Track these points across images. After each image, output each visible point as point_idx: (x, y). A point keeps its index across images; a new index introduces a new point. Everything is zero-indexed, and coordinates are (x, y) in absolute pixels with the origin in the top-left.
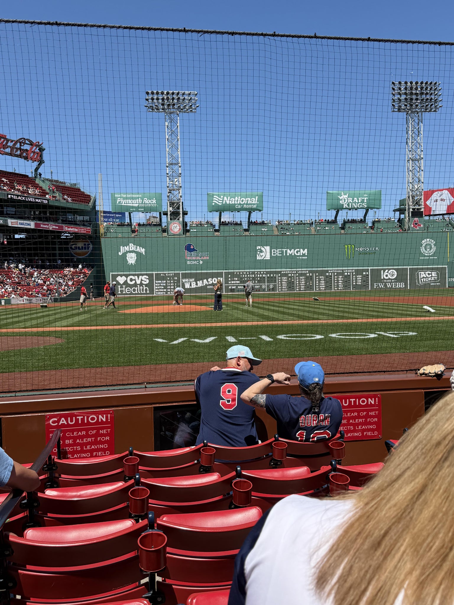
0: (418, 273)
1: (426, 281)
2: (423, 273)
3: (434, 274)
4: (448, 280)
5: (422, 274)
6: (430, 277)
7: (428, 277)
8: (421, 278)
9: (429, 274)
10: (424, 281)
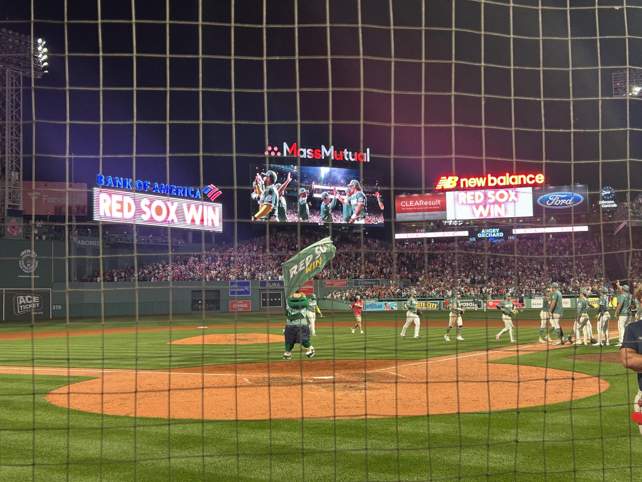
0: (16, 298)
1: (26, 309)
2: (21, 297)
3: (35, 299)
4: (52, 307)
5: (22, 299)
6: (30, 304)
7: (28, 304)
8: (20, 305)
9: (29, 299)
10: (23, 310)
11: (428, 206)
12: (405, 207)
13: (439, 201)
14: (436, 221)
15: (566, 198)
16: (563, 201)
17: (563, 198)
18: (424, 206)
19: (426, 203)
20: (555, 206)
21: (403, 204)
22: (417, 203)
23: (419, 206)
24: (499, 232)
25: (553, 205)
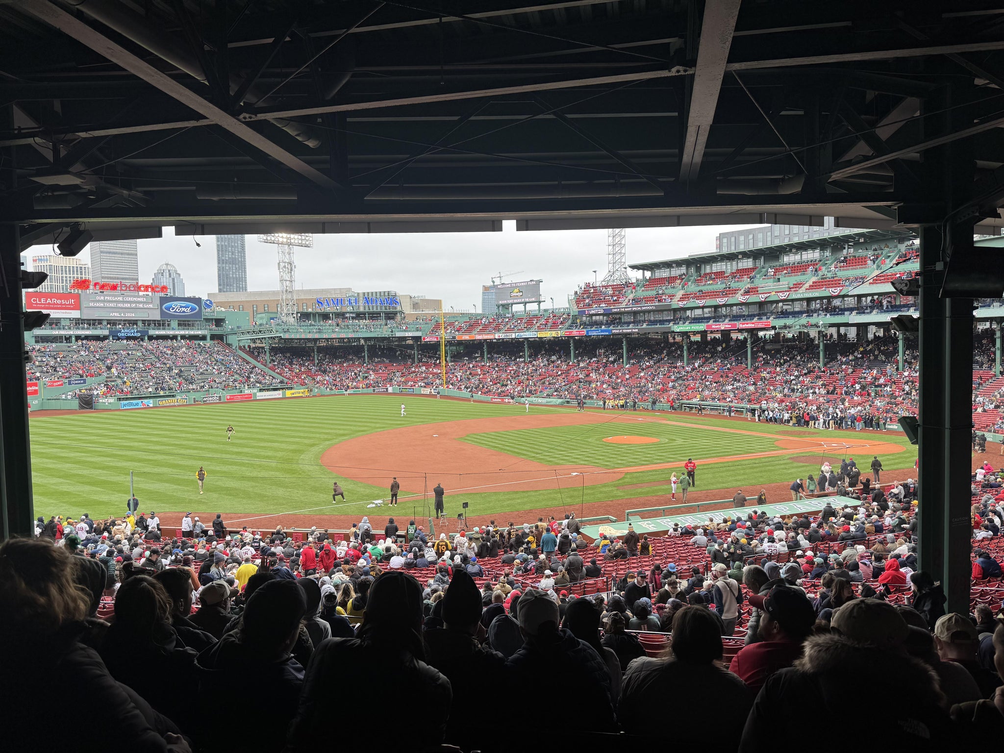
11: (61, 304)
12: (37, 304)
13: (73, 301)
14: (70, 318)
15: (185, 307)
16: (183, 309)
17: (184, 307)
18: (57, 304)
19: (59, 302)
20: (177, 312)
21: (34, 300)
22: (49, 301)
23: (52, 304)
24: (137, 332)
25: (175, 312)
